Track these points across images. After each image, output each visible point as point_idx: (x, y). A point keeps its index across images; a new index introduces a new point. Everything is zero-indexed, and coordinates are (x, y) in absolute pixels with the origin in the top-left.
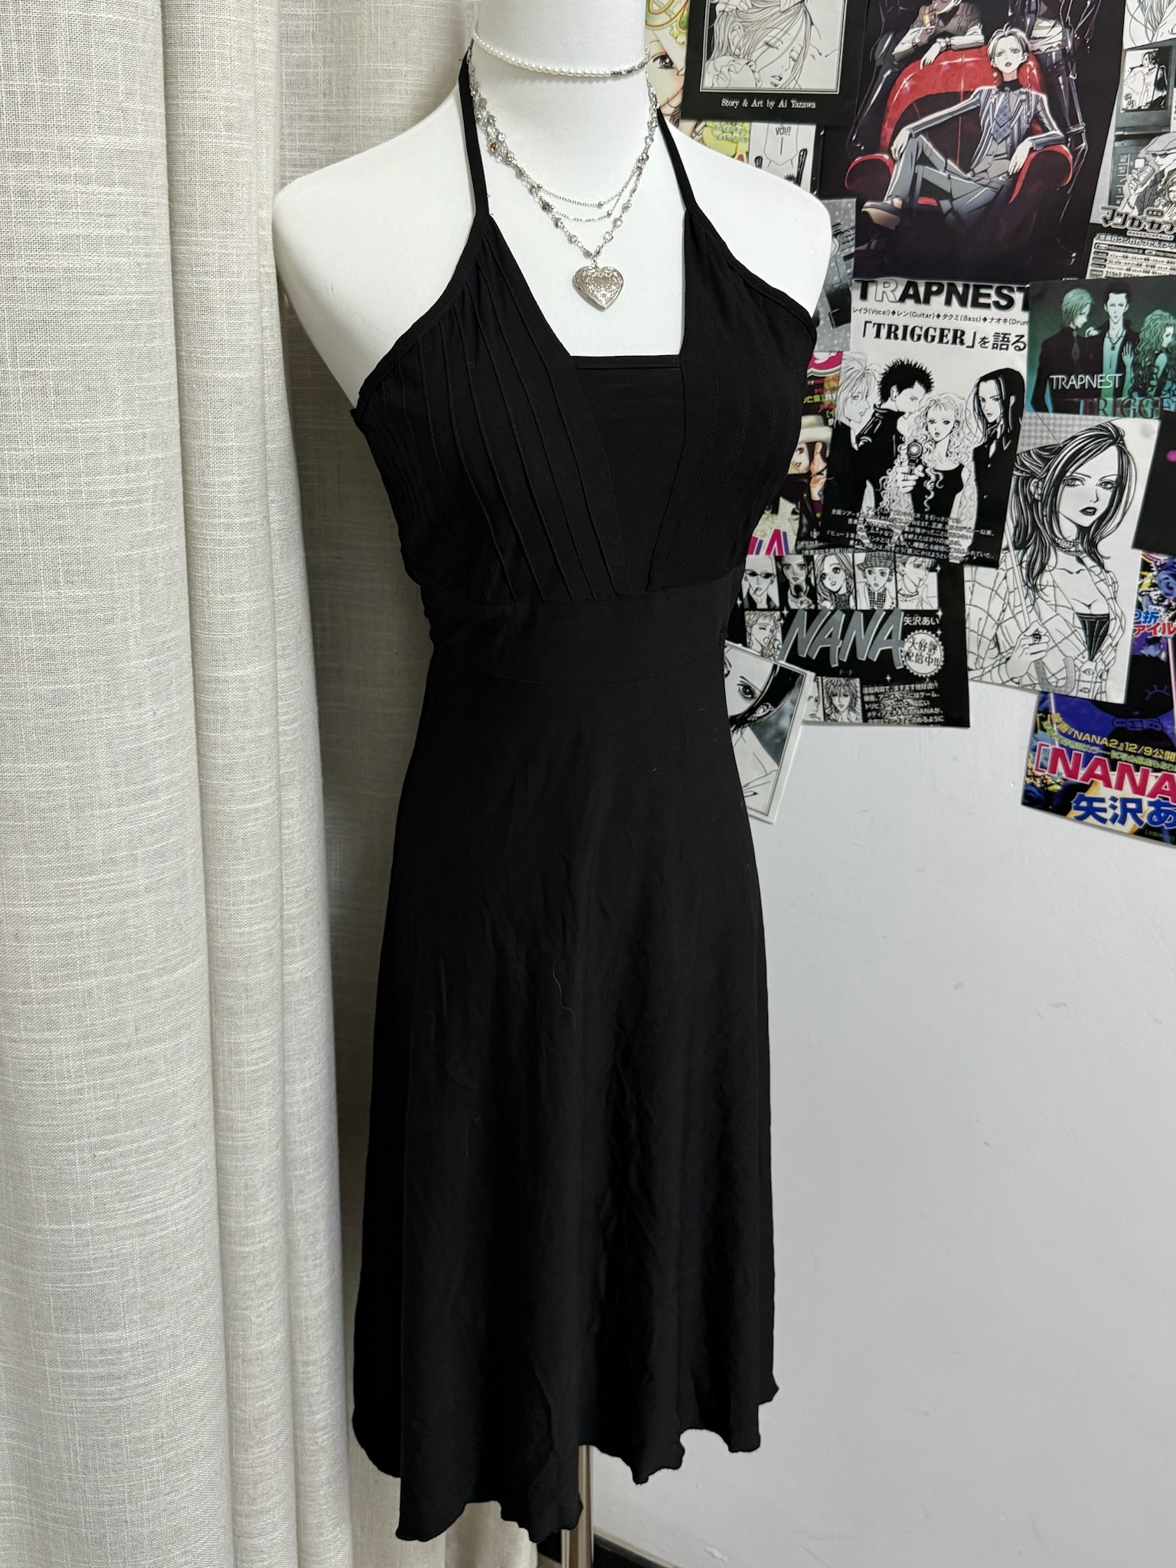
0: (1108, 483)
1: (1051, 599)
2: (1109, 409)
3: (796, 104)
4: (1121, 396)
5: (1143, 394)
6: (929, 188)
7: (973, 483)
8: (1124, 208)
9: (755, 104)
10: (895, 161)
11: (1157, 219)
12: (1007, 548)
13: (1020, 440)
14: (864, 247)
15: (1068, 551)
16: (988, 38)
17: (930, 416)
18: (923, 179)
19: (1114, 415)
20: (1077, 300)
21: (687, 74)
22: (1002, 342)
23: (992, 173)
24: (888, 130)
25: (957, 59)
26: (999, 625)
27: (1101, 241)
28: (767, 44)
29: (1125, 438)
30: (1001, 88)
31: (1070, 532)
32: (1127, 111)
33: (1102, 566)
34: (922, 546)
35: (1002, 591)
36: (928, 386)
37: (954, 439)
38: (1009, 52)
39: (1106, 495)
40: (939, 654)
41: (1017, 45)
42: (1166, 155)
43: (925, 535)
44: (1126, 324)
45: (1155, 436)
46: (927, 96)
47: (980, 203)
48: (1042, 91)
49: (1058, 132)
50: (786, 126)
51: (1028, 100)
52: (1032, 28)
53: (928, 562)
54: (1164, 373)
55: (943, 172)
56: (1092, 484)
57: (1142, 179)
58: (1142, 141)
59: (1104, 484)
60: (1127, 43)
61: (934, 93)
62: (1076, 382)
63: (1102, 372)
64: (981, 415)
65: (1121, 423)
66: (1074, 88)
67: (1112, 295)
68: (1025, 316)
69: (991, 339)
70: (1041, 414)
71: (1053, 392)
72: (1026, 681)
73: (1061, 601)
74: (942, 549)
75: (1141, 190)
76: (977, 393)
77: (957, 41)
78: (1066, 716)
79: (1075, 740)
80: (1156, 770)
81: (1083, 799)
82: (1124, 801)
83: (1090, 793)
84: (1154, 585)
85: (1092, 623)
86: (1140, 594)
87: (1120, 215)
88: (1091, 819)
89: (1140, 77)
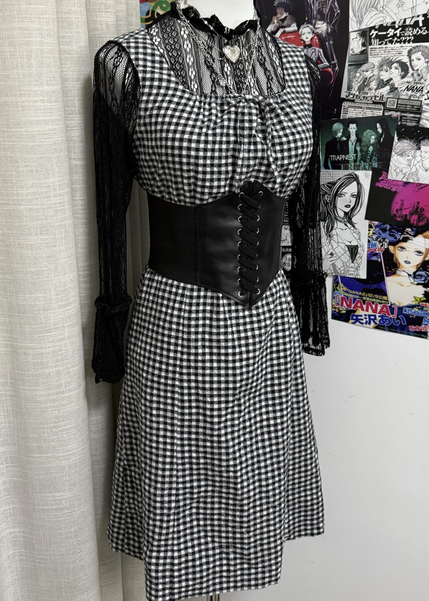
1: (335, 240)
2: (352, 168)
4: (357, 162)
5: (365, 161)
8: (353, 92)
11: (366, 96)
13: (321, 180)
15: (341, 222)
16: (299, 28)
19: (355, 169)
20: (338, 127)
25: (287, 36)
27: (345, 104)
29: (360, 178)
31: (341, 214)
32: (352, 55)
33: (354, 227)
38: (307, 33)
39: (354, 200)
41: (310, 31)
42: (367, 71)
44: (357, 135)
45: (370, 177)
48: (320, 48)
49: (327, 63)
51: (315, 51)
52: (315, 24)
54: (372, 153)
56: (348, 196)
57: (359, 80)
59: (353, 196)
60: (350, 30)
62: (339, 158)
63: (348, 154)
65: (357, 172)
66: (332, 46)
67: (350, 125)
70: (327, 170)
71: (332, 162)
72: (329, 272)
73: (340, 241)
75: (359, 84)
77: (288, 29)
78: (345, 285)
79: (350, 293)
80: (380, 303)
81: (354, 315)
82: (370, 316)
83: (357, 313)
84: (374, 233)
85: (352, 249)
86: (369, 237)
87: (352, 94)
88: (358, 323)
89: (356, 42)
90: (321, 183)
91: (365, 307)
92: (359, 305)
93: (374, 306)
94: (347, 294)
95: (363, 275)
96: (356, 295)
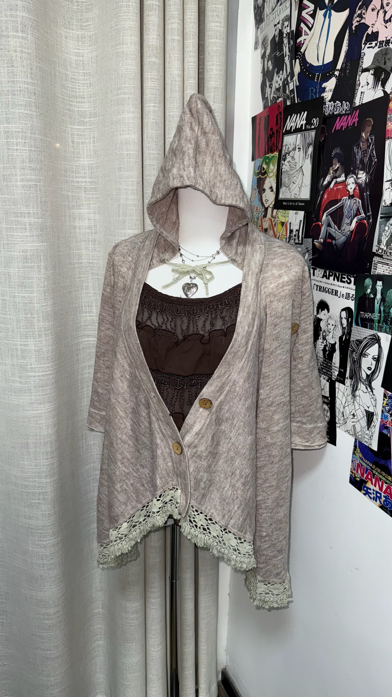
0: (375, 358)
1: (358, 401)
2: (376, 328)
3: (300, 204)
4: (380, 323)
5: (386, 324)
6: (330, 236)
7: (338, 350)
8: (382, 247)
9: (291, 204)
10: (322, 225)
12: (347, 378)
13: (352, 336)
14: (314, 257)
15: (363, 384)
16: (346, 178)
17: (329, 322)
18: (329, 233)
19: (378, 330)
20: (368, 281)
21: (276, 194)
22: (348, 296)
23: (346, 231)
24: (321, 213)
25: (338, 187)
26: (344, 408)
27: (376, 259)
28: (293, 182)
29: (380, 341)
30: (349, 198)
31: (364, 376)
32: (384, 206)
33: (372, 392)
34: (325, 371)
35: (346, 395)
36: (328, 311)
37: (334, 332)
38: (351, 184)
39: (374, 363)
40: (329, 414)
41: (353, 181)
43: (326, 367)
44: (382, 294)
45: (389, 342)
46: (331, 201)
47: (342, 242)
48: (360, 199)
49: (364, 215)
50: (297, 211)
51: (356, 202)
52: (357, 174)
53: (327, 378)
55: (334, 230)
56: (370, 357)
57: (387, 234)
58: (388, 219)
60: (385, 179)
61: (332, 199)
62: (368, 315)
63: (374, 312)
64: (342, 324)
66: (368, 197)
67: (378, 282)
68: (354, 287)
69: (345, 295)
70: (357, 327)
71: (361, 318)
72: (351, 433)
73: (361, 403)
74: (330, 374)
75: (387, 239)
76: (341, 315)
77: (339, 180)
79: (363, 461)
80: (386, 483)
81: (365, 487)
82: (377, 492)
83: (367, 485)
84: (387, 404)
85: (369, 415)
86: (383, 407)
87: (381, 249)
88: (367, 495)
89: (388, 192)
90: (352, 339)
91: (374, 480)
92: (369, 477)
93: (380, 483)
94: (362, 462)
95: (375, 447)
96: (368, 465)
